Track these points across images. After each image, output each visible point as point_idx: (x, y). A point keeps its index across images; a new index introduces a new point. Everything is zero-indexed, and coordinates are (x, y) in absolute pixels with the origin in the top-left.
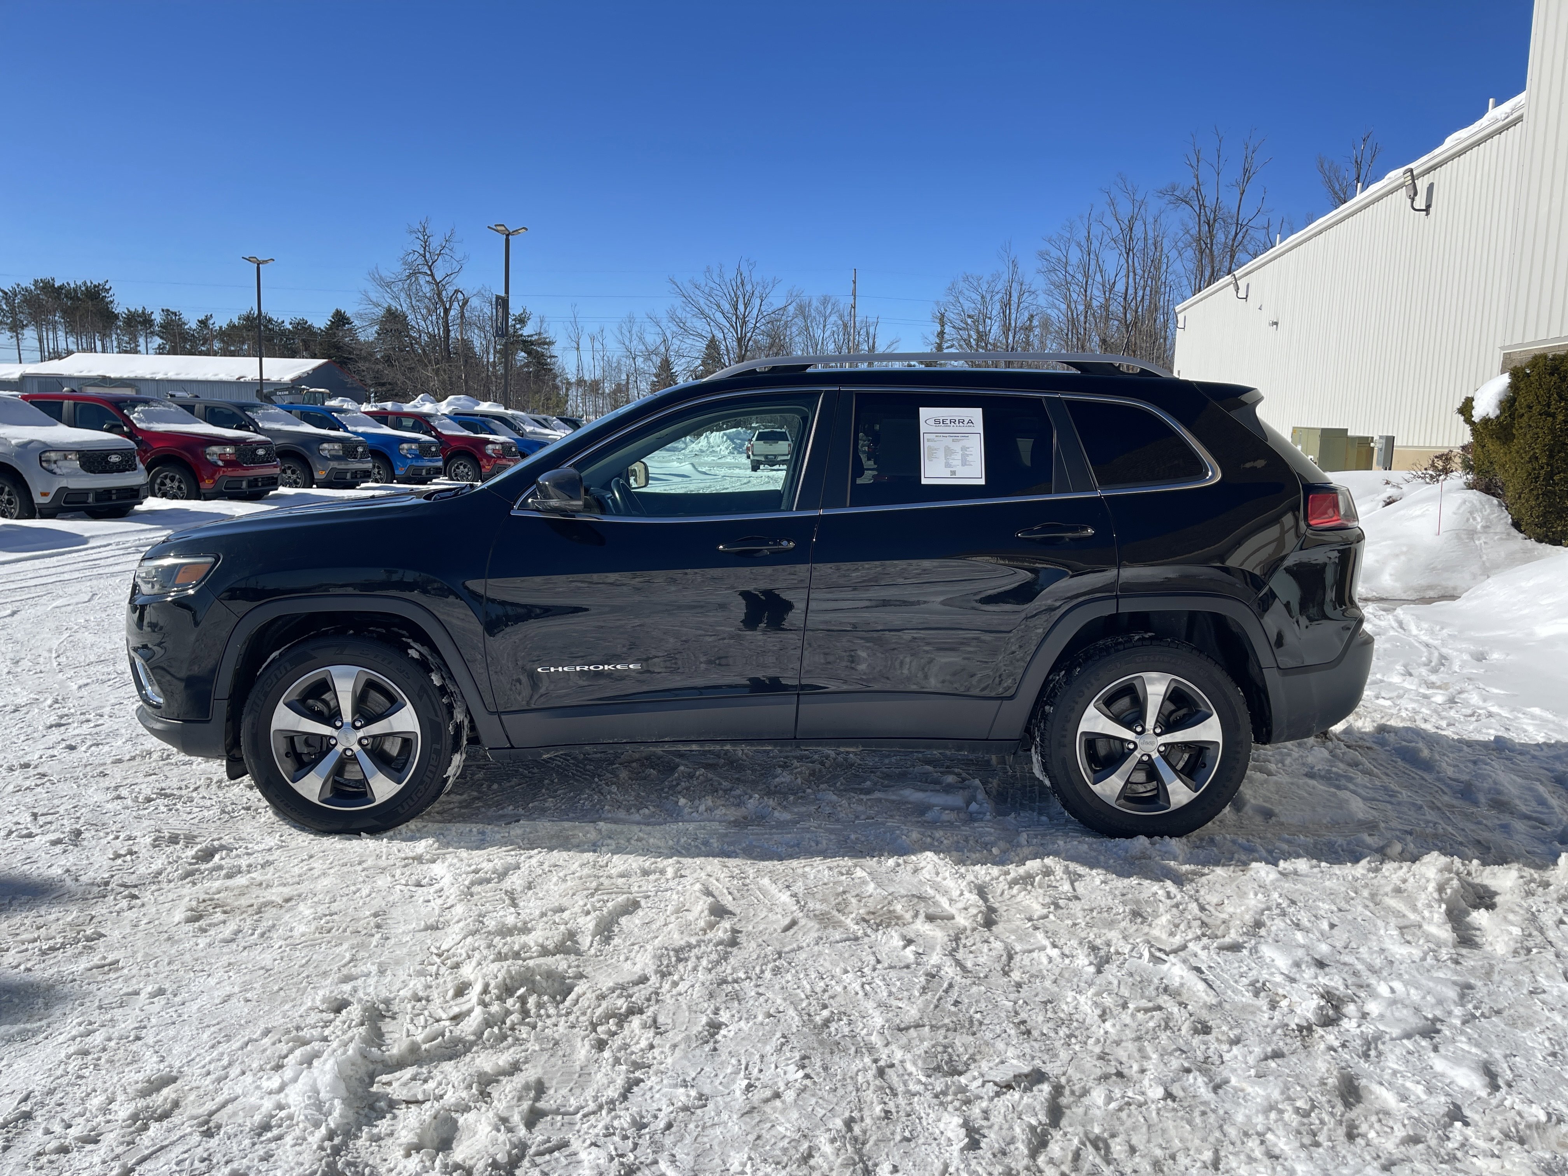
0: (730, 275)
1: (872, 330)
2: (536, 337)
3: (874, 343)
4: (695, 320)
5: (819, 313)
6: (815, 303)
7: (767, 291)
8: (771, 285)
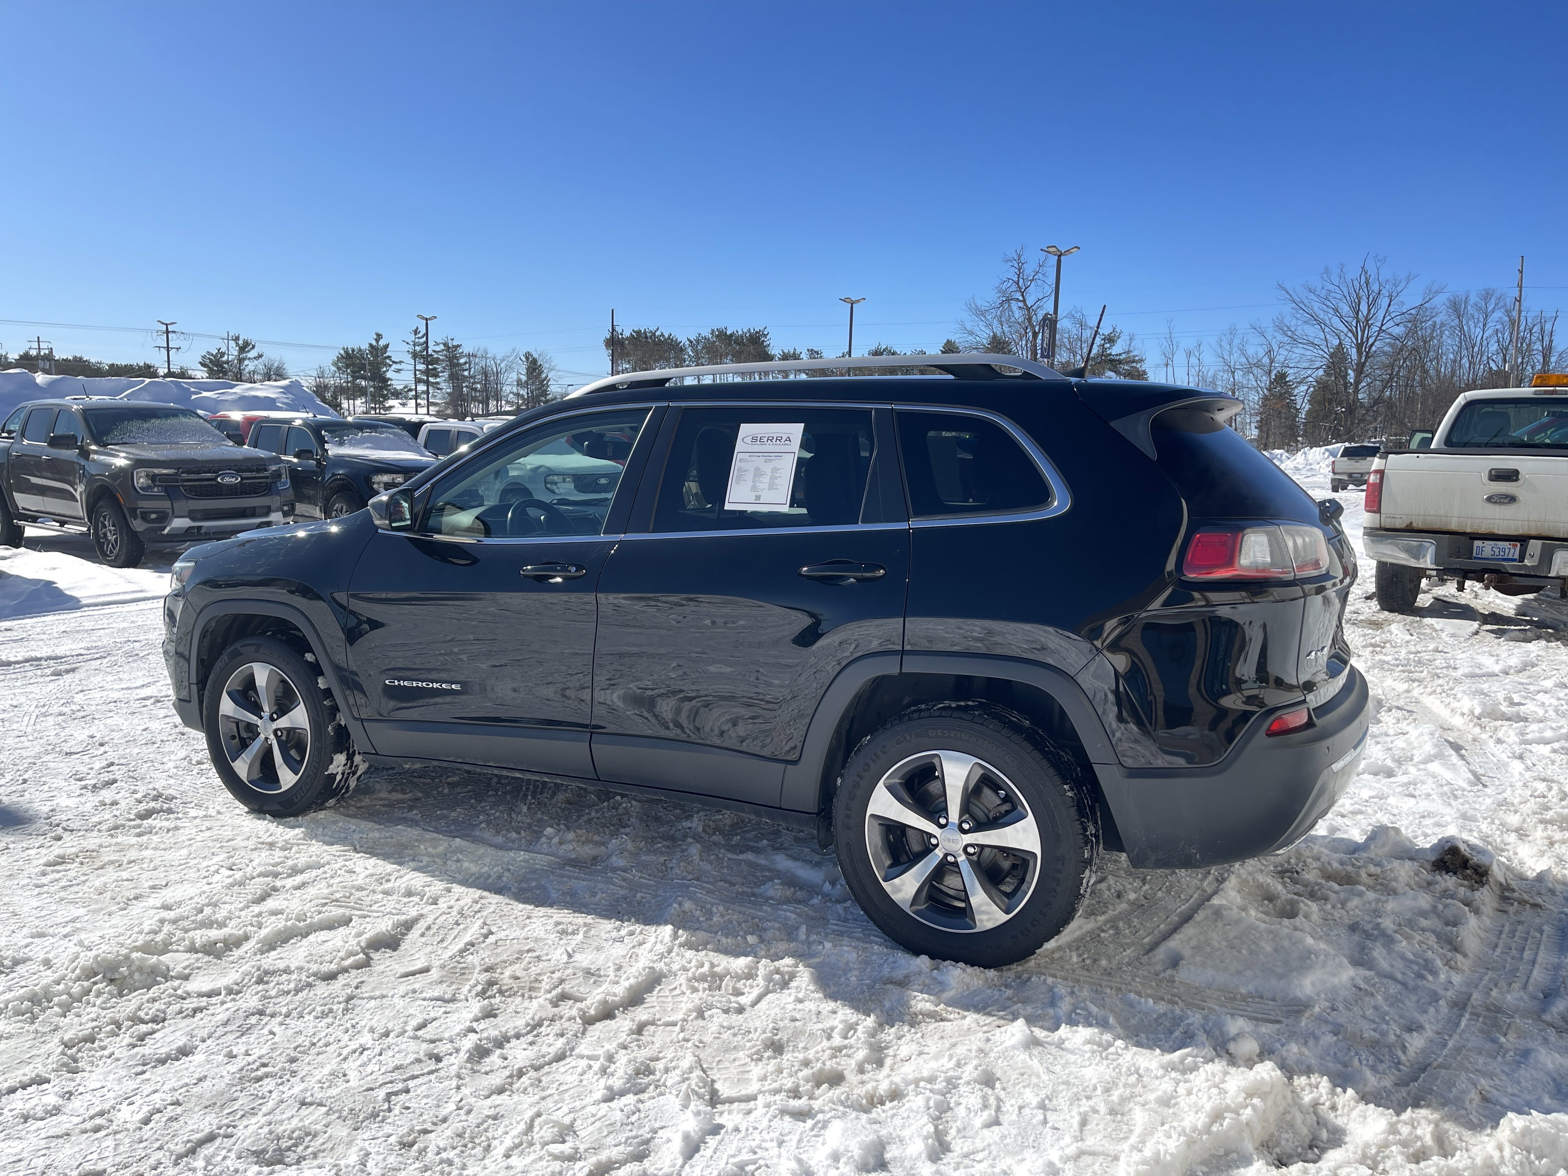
0: (1353, 273)
1: (1548, 327)
2: (1124, 356)
3: (1551, 341)
4: (1306, 327)
5: (1479, 309)
6: (1473, 299)
7: (1399, 289)
8: (1403, 284)
